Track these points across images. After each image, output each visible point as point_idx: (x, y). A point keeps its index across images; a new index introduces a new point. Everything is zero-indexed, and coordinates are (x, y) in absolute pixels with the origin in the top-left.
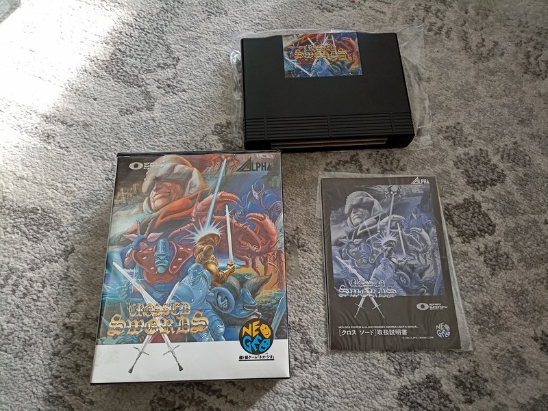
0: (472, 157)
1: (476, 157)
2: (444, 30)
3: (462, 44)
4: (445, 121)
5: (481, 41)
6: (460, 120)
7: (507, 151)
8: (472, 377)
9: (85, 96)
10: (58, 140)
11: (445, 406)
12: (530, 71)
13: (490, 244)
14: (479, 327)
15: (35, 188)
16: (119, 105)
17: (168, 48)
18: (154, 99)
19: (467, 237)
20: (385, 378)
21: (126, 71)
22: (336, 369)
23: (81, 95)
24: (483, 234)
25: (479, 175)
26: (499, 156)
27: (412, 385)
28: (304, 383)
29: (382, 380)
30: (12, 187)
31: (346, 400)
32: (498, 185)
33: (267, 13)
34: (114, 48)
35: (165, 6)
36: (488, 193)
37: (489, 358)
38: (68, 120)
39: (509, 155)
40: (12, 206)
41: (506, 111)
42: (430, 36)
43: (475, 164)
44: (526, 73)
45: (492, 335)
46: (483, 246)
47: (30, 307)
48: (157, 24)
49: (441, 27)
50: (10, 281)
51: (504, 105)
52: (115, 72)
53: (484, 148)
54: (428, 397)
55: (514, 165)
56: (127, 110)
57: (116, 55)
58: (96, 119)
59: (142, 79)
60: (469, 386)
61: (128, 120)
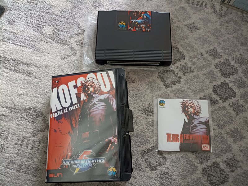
0: (222, 63)
1: (224, 62)
2: (204, 4)
3: (213, 10)
4: (208, 47)
5: (221, 8)
6: (216, 46)
7: (237, 59)
8: (233, 160)
9: (43, 52)
10: (35, 75)
11: (223, 174)
12: (244, 20)
13: (234, 102)
14: (233, 139)
15: (28, 99)
16: (60, 55)
17: (79, 25)
18: (76, 50)
19: (224, 99)
20: (196, 166)
21: (61, 38)
22: (175, 164)
23: (42, 52)
24: (231, 97)
25: (226, 71)
26: (234, 61)
27: (208, 167)
28: (162, 172)
29: (195, 166)
30: (17, 99)
31: (181, 177)
32: (235, 74)
33: (122, 4)
34: (53, 28)
35: (74, 5)
36: (231, 78)
37: (239, 152)
38: (38, 65)
39: (238, 60)
40: (19, 108)
41: (235, 40)
42: (198, 8)
43: (224, 66)
44: (242, 21)
45: (239, 141)
46: (231, 103)
47: (35, 153)
48: (72, 14)
49: (202, 3)
50: (24, 143)
51: (234, 37)
52: (56, 39)
53: (227, 58)
54: (215, 171)
55: (241, 65)
56: (64, 57)
57: (55, 31)
58: (51, 63)
59: (69, 41)
60: (231, 165)
61: (65, 62)
